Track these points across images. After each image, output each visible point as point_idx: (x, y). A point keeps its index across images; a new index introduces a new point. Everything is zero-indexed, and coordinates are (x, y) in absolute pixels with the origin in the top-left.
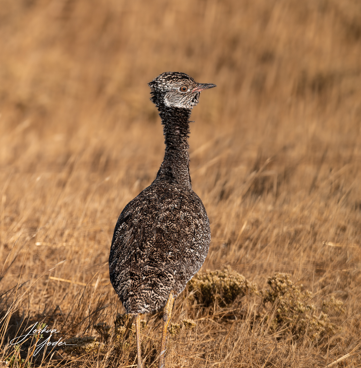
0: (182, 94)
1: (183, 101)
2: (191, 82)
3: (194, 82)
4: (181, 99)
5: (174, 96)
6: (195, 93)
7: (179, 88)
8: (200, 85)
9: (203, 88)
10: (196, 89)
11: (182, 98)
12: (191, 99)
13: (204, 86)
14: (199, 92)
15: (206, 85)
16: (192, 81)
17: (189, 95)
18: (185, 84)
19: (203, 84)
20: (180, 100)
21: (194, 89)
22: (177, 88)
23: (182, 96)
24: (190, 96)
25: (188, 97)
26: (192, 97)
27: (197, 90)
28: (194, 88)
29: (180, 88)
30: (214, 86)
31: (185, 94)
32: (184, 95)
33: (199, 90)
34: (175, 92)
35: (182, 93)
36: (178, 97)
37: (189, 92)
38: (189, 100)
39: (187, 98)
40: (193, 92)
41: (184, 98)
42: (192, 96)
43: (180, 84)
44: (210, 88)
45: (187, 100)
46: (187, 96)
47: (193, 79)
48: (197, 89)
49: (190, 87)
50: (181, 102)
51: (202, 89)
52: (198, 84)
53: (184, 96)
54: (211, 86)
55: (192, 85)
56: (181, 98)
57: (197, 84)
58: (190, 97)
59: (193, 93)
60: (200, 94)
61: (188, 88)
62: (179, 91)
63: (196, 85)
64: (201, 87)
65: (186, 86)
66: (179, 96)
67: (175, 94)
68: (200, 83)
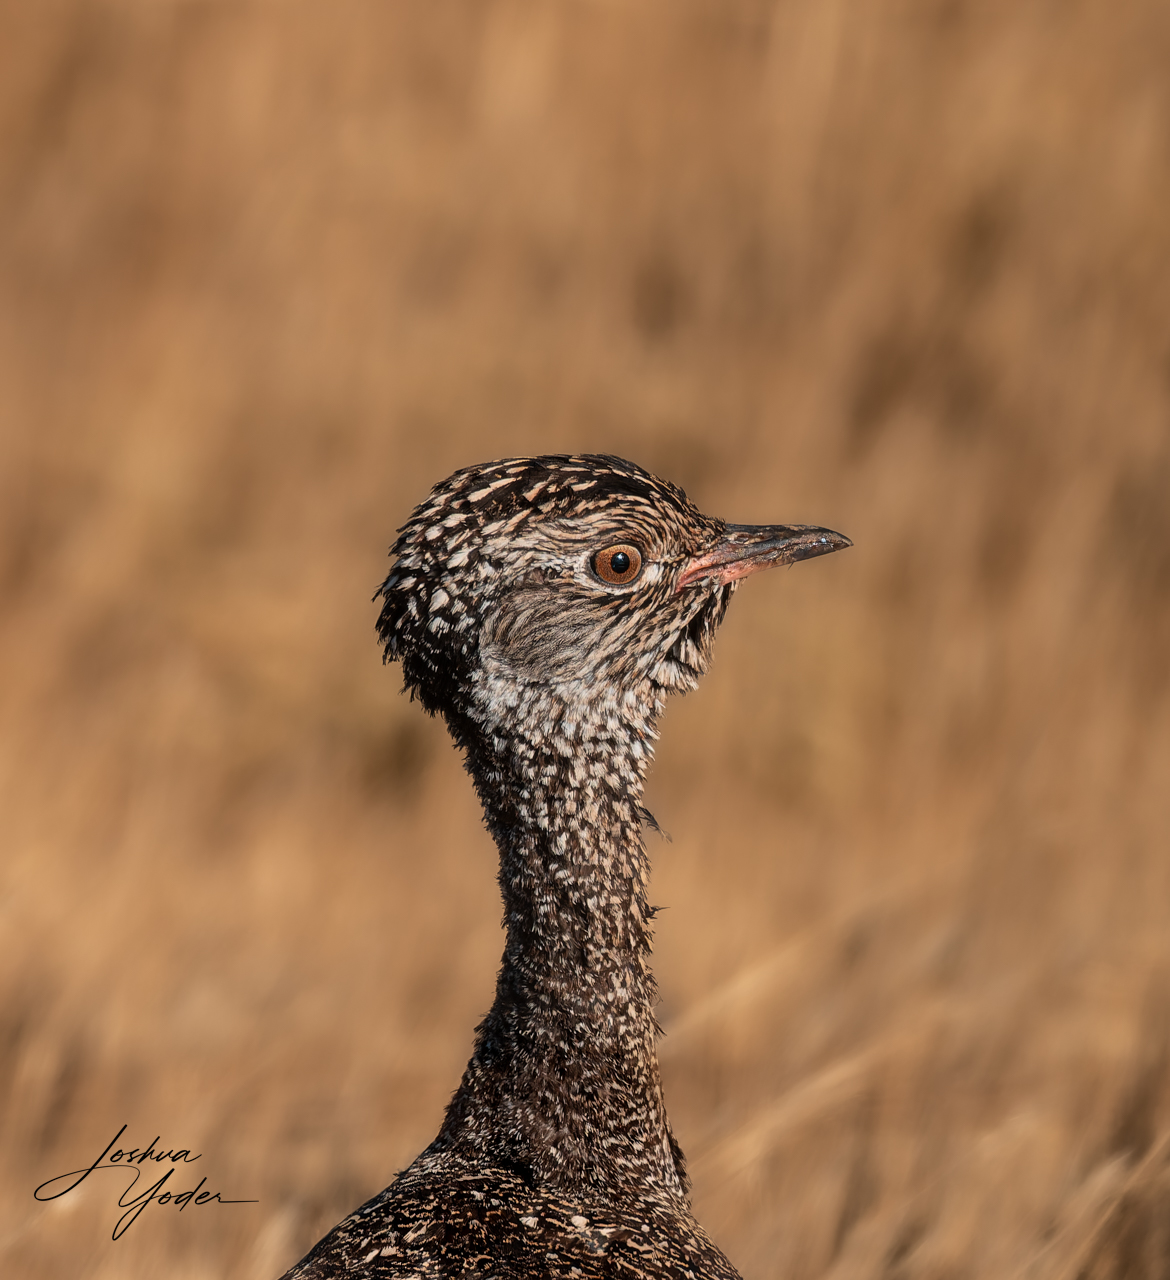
0: (604, 601)
1: (611, 650)
2: (666, 516)
3: (694, 515)
4: (594, 636)
5: (545, 615)
6: (698, 593)
7: (581, 561)
8: (732, 538)
9: (753, 555)
10: (705, 561)
11: (604, 633)
12: (665, 637)
13: (764, 541)
14: (727, 587)
15: (776, 533)
16: (678, 508)
17: (651, 608)
18: (623, 525)
19: (752, 530)
20: (587, 642)
21: (693, 565)
22: (569, 561)
23: (604, 611)
24: (660, 616)
25: (646, 625)
26: (677, 623)
27: (712, 573)
28: (689, 554)
29: (592, 561)
30: (837, 546)
31: (626, 598)
32: (619, 608)
33: (729, 574)
34: (555, 589)
35: (600, 590)
36: (577, 626)
37: (657, 588)
38: (653, 641)
39: (639, 626)
40: (687, 583)
41: (617, 631)
42: (673, 616)
43: (592, 532)
44: (806, 554)
45: (641, 646)
46: (637, 616)
47: (682, 495)
48: (714, 566)
49: (662, 551)
50: (596, 656)
51: (749, 566)
52: (720, 529)
53: (620, 616)
54: (812, 540)
55: (677, 536)
56: (599, 628)
57: (709, 531)
58: (663, 623)
59: (685, 592)
60: (733, 601)
61: (644, 560)
62: (584, 580)
63: (701, 536)
64: (742, 552)
65: (632, 542)
66: (580, 613)
67: (552, 600)
68: (731, 518)
